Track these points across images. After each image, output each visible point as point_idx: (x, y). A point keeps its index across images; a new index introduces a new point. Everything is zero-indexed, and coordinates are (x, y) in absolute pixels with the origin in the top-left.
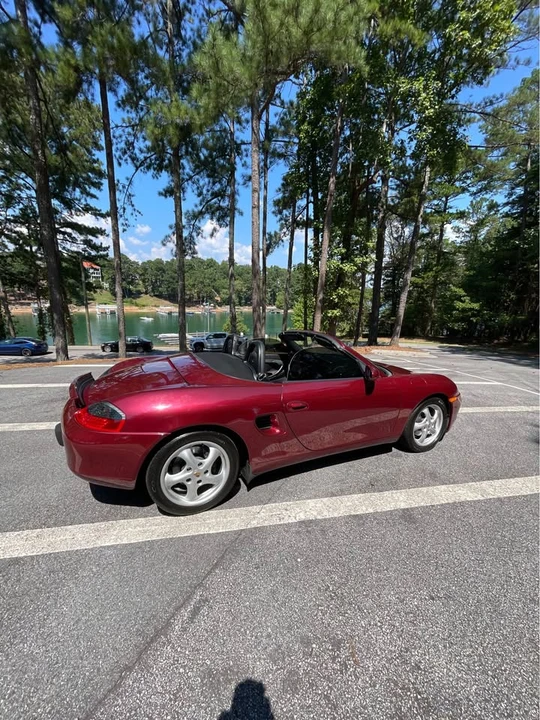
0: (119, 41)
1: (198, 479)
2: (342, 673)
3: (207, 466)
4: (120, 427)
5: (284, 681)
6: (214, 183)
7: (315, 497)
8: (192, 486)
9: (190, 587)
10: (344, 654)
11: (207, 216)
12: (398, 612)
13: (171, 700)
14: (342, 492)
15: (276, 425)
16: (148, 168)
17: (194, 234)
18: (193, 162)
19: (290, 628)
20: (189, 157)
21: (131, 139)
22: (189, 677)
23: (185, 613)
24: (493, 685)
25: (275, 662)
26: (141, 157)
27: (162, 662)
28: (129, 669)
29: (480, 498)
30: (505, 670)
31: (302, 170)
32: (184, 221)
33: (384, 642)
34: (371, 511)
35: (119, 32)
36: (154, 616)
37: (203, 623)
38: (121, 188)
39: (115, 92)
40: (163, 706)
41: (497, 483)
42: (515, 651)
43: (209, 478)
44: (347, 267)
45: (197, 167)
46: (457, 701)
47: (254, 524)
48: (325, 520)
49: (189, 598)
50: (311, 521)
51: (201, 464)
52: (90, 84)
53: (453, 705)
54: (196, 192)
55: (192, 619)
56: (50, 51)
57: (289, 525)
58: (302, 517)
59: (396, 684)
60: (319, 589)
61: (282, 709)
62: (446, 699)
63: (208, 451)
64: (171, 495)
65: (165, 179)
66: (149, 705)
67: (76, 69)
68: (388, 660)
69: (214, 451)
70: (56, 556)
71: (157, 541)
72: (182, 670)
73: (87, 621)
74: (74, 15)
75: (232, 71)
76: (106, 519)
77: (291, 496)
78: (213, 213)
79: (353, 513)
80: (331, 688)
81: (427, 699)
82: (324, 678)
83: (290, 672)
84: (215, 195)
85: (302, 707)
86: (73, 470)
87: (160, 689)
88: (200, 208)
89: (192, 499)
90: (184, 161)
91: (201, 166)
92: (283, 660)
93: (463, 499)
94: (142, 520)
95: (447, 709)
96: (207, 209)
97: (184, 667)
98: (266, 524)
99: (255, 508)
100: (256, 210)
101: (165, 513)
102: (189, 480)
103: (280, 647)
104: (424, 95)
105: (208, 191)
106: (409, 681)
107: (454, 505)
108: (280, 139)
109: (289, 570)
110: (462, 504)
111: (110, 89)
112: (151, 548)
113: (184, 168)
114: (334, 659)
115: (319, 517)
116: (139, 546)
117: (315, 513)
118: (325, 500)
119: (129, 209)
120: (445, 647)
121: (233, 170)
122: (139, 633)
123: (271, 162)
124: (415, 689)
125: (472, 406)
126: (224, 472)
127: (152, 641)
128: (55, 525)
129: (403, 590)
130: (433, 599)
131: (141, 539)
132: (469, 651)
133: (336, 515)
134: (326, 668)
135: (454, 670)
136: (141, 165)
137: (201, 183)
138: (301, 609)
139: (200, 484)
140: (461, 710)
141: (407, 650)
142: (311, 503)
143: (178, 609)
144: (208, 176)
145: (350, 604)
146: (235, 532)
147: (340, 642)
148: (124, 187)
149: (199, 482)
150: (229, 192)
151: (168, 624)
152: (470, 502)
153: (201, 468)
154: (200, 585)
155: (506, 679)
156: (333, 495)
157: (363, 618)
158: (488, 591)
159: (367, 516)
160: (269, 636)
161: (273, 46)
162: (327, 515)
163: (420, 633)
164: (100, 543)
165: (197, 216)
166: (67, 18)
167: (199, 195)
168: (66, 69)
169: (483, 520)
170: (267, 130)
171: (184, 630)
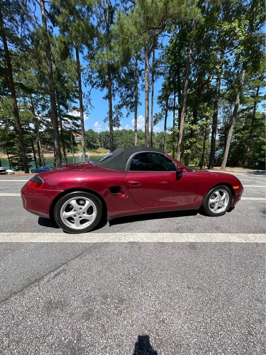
0: (82, 28)
1: (80, 216)
2: (117, 316)
3: (84, 210)
4: (42, 186)
5: (84, 313)
6: (128, 90)
7: (143, 232)
8: (77, 219)
9: (61, 263)
10: (124, 306)
11: (125, 107)
12: (164, 291)
13: (26, 310)
14: (159, 231)
15: (123, 193)
16: (98, 86)
17: (119, 116)
18: (118, 81)
19: (99, 289)
20: (115, 79)
21: (90, 74)
22: (40, 302)
23: (52, 274)
24: (209, 341)
25: (84, 304)
26: (94, 81)
27: (31, 294)
28: (15, 293)
29: (243, 241)
30: (221, 335)
31: (171, 79)
32: (113, 110)
33: (149, 305)
34: (172, 241)
35: (82, 23)
36: (38, 273)
37: (58, 280)
38: (86, 96)
39: (82, 52)
40: (21, 312)
41: (258, 235)
42: (233, 325)
43: (86, 216)
44: (194, 127)
45: (120, 83)
46: (180, 345)
47: (106, 241)
48: (143, 243)
49: (58, 268)
50: (135, 243)
51: (81, 209)
52: (72, 50)
53: (177, 346)
54: (120, 96)
55: (54, 278)
56: (54, 37)
57: (122, 243)
58: (132, 240)
59: (146, 328)
60: (124, 274)
61: (76, 326)
62: (173, 342)
63: (85, 202)
64: (67, 223)
65: (106, 91)
66: (16, 310)
67: (65, 43)
68: (147, 315)
69: (88, 203)
70: (10, 244)
71: (55, 243)
72: (38, 298)
73: (9, 271)
74: (64, 20)
75: (128, 29)
76: (39, 231)
77: (130, 230)
78: (127, 105)
79: (160, 241)
80: (107, 322)
81: (162, 339)
82: (106, 316)
83: (89, 310)
84: (128, 96)
85: (87, 328)
86: (24, 207)
87: (24, 304)
88: (121, 103)
89: (78, 226)
90: (114, 82)
91: (122, 82)
92: (89, 303)
93: (231, 241)
94: (54, 234)
95: (172, 348)
96: (124, 104)
97: (39, 297)
98: (111, 241)
99: (110, 234)
100: (147, 101)
101: (65, 232)
102: (75, 216)
103: (90, 297)
104: (238, 29)
105: (125, 94)
106: (155, 328)
107: (225, 244)
108: (160, 66)
109: (112, 263)
110: (230, 243)
111: (80, 51)
112: (52, 245)
113: (114, 85)
114: (116, 308)
115: (141, 241)
116: (47, 244)
117: (139, 239)
118: (148, 234)
119: (89, 106)
120: (185, 314)
121: (136, 83)
122: (28, 279)
123: (156, 78)
124: (157, 333)
125: (258, 197)
126: (94, 214)
127: (32, 283)
128: (17, 232)
129: (172, 281)
130: (189, 288)
131: (49, 241)
132: (200, 319)
133: (150, 241)
134: (110, 312)
135: (186, 327)
136: (94, 85)
137: (122, 91)
138: (110, 282)
139: (81, 219)
140: (181, 350)
141: (161, 311)
142: (139, 234)
143: (50, 272)
144: (126, 88)
145: (138, 283)
146: (94, 243)
147: (123, 300)
148: (87, 96)
149: (80, 217)
150: (134, 94)
151: (43, 278)
152: (236, 243)
153: (81, 210)
154: (66, 263)
155: (219, 340)
156: (153, 232)
157: (142, 291)
158: (228, 289)
159: (168, 243)
160: (87, 291)
161: (150, 15)
162: (145, 240)
163: (173, 304)
164: (31, 241)
165: (120, 107)
166: (61, 21)
167: (121, 97)
168: (60, 44)
169: (240, 253)
170: (154, 61)
171: (49, 281)
